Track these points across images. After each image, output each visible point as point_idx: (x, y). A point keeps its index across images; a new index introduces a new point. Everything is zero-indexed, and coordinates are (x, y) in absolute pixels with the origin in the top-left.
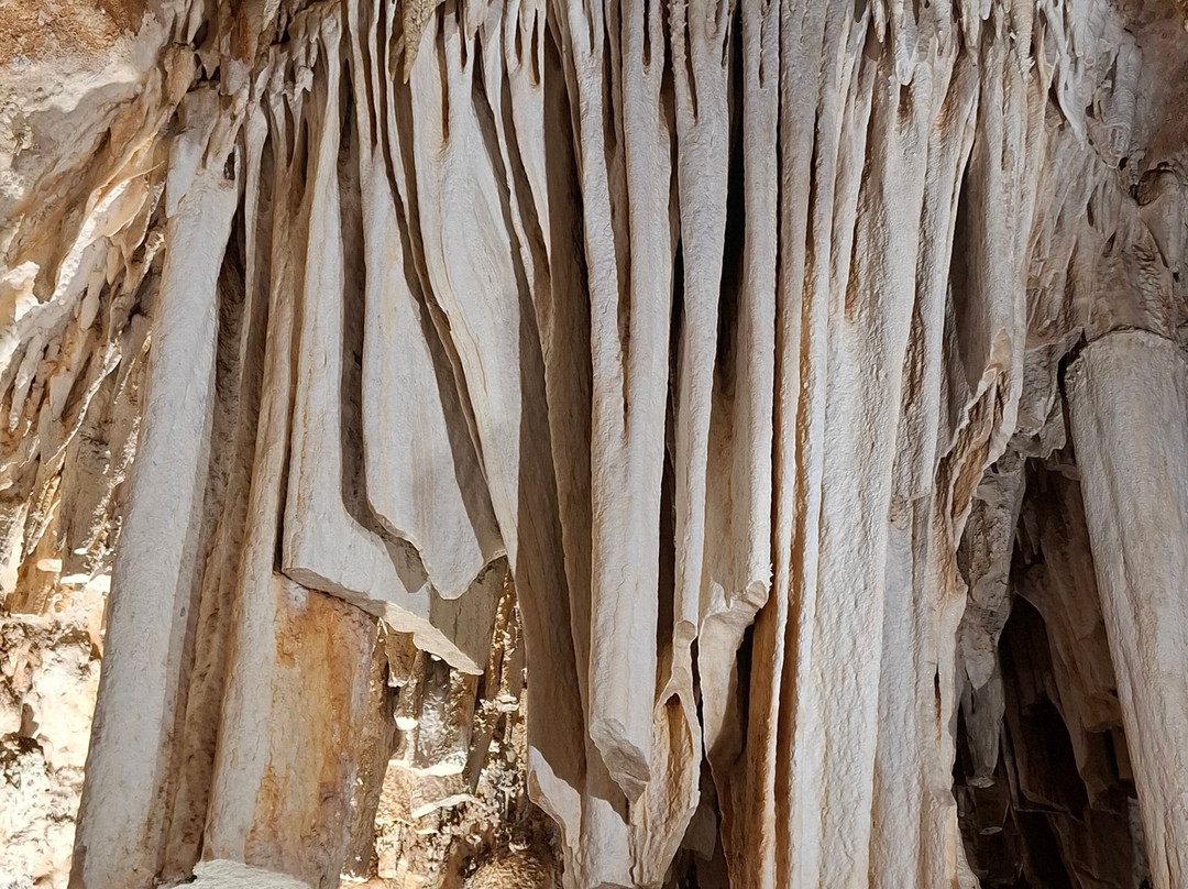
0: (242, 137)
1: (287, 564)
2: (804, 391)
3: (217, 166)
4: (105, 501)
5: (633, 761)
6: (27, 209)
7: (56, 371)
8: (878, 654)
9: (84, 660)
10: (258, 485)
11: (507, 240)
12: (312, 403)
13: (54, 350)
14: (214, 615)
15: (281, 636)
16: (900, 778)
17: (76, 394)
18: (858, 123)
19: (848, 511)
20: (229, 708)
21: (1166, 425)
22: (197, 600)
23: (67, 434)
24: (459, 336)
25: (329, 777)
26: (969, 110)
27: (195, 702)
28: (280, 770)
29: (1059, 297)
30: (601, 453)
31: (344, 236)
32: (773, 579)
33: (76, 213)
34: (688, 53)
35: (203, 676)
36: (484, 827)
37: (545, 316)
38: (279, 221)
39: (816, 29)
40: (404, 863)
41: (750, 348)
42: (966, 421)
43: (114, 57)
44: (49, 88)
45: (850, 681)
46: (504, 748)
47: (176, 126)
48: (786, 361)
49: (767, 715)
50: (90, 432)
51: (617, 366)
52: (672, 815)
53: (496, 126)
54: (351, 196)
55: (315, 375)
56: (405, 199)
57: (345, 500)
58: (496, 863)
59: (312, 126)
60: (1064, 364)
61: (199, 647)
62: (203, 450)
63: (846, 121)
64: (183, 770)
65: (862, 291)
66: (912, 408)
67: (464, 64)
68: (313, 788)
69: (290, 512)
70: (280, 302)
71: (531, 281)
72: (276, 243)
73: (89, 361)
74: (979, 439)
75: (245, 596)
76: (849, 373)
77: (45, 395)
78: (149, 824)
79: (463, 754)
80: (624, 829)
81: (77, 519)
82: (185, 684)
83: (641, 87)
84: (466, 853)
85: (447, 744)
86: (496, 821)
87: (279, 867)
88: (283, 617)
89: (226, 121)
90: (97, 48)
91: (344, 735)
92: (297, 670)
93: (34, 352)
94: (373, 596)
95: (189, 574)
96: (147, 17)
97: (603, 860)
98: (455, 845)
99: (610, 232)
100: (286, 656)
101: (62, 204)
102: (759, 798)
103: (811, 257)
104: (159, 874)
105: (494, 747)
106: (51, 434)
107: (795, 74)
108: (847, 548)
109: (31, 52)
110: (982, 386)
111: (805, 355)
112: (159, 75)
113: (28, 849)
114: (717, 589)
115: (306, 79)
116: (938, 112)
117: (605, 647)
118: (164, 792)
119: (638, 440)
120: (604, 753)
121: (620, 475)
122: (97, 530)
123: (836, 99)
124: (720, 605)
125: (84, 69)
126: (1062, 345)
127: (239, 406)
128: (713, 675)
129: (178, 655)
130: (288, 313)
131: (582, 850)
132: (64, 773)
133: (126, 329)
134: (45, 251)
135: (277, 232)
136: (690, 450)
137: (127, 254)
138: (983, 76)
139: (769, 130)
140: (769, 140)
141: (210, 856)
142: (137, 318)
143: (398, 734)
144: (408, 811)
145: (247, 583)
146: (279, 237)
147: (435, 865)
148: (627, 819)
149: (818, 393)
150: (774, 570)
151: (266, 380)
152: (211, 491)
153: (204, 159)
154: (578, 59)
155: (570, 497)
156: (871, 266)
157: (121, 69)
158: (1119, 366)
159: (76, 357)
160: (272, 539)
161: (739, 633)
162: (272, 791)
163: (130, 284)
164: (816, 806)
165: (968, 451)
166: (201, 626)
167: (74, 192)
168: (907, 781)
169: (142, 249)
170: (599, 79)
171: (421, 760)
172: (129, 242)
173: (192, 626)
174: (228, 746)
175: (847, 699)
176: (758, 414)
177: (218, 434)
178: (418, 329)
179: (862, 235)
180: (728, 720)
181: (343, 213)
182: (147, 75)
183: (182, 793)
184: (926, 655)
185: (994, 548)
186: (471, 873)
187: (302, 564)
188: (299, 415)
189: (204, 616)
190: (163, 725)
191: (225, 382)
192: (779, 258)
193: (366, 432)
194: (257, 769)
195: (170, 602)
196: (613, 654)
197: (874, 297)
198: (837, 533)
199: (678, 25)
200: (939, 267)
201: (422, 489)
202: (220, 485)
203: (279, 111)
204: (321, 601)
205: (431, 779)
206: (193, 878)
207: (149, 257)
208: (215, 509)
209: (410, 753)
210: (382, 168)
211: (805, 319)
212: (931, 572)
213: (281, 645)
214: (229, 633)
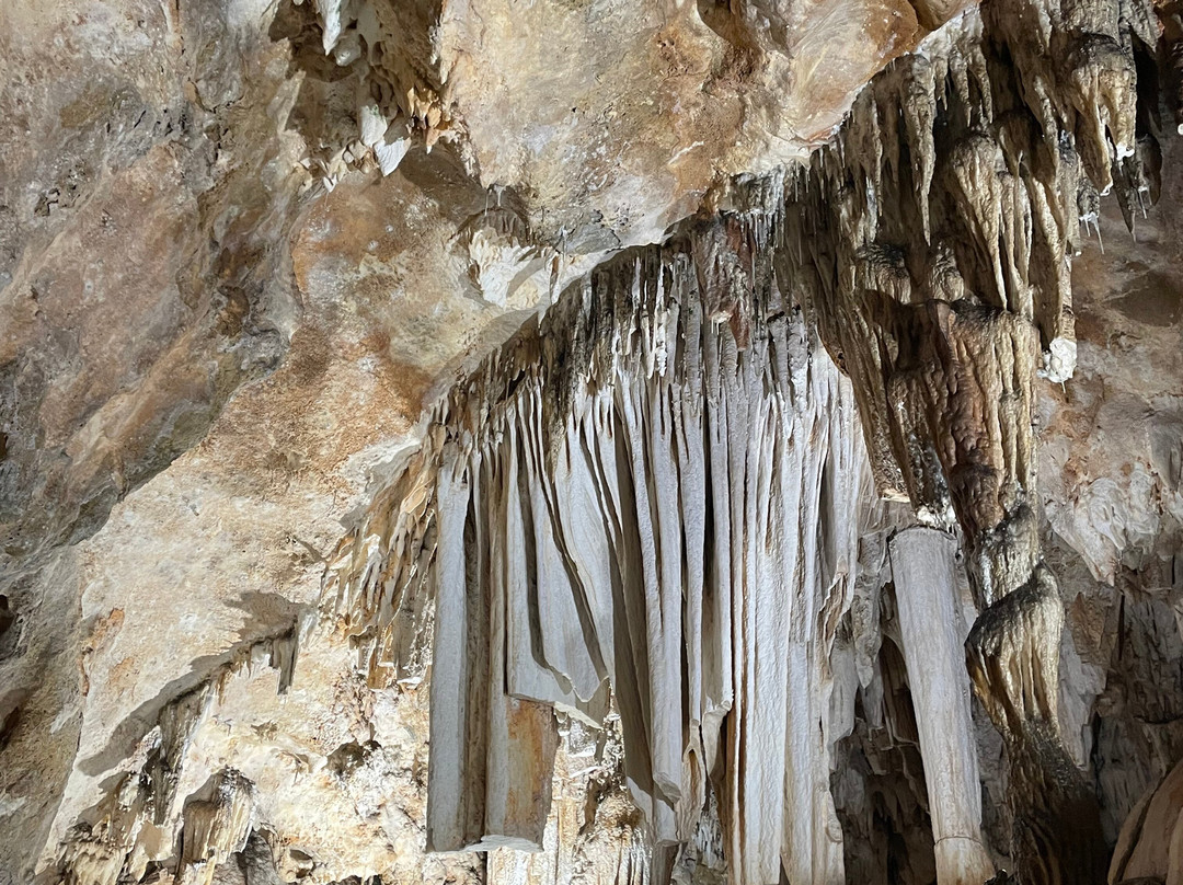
0: (470, 463)
1: (510, 692)
2: (745, 601)
3: (459, 479)
4: (414, 641)
5: (674, 788)
6: (371, 508)
7: (387, 579)
8: (784, 728)
9: (396, 695)
10: (493, 650)
11: (601, 517)
12: (515, 609)
13: (384, 566)
14: (477, 712)
15: (510, 725)
16: (803, 776)
17: (397, 590)
18: (768, 449)
19: (769, 656)
20: (490, 763)
21: (937, 577)
22: (468, 703)
23: (395, 611)
24: (581, 573)
25: (536, 789)
26: (824, 436)
27: (473, 756)
28: (514, 787)
29: (881, 511)
30: (651, 640)
31: (523, 518)
32: (734, 697)
33: (396, 510)
34: (683, 425)
35: (475, 743)
36: (606, 775)
37: (622, 559)
38: (491, 510)
39: (744, 410)
40: (565, 791)
41: (718, 582)
42: (829, 596)
43: (409, 436)
44: (380, 454)
45: (772, 743)
46: (614, 733)
47: (439, 464)
48: (735, 588)
49: (733, 763)
50: (405, 606)
51: (656, 594)
52: (693, 808)
53: (593, 461)
54: (525, 496)
55: (516, 594)
56: (551, 502)
57: (533, 655)
58: (613, 794)
59: (504, 459)
60: (888, 539)
61: (471, 728)
62: (463, 625)
63: (761, 449)
64: (471, 789)
65: (772, 538)
66: (801, 596)
67: (575, 429)
68: (530, 795)
69: (510, 665)
70: (495, 554)
71: (614, 540)
72: (491, 522)
73: (401, 572)
74: (836, 603)
75: (492, 708)
76: (767, 584)
77: (383, 591)
78: (458, 816)
79: (594, 747)
80: (672, 813)
81: (402, 651)
82: (467, 746)
83: (661, 446)
84: (598, 789)
85: (585, 742)
86: (612, 772)
87: (519, 836)
88: (510, 715)
89: (462, 457)
90: (401, 433)
91: (541, 767)
92: (518, 740)
93: (376, 570)
94: (549, 701)
95: (463, 690)
96: (423, 412)
97: (663, 828)
98: (591, 784)
99: (650, 522)
100: (513, 734)
101: (386, 504)
102: (731, 802)
103: (745, 531)
104: (464, 839)
105: (609, 733)
106: (388, 611)
107: (734, 436)
108: (769, 675)
109: (372, 442)
110: (835, 581)
111: (744, 581)
112: (429, 439)
113: (374, 792)
114: (709, 699)
115: (500, 438)
116: (809, 438)
117: (658, 738)
118: (464, 799)
119: (668, 634)
120: (660, 785)
121: (660, 652)
122: (412, 656)
123: (755, 447)
124: (711, 709)
125: (396, 443)
126: (886, 532)
127: (478, 600)
128: (709, 739)
129: (462, 731)
130: (500, 560)
131: (653, 823)
132: (387, 750)
133: (420, 557)
134: (383, 529)
135: (491, 515)
136: (693, 634)
137: (417, 520)
138: (830, 419)
139: (723, 466)
140: (723, 471)
141: (489, 834)
142: (424, 551)
143: (559, 738)
144: (567, 773)
145: (493, 701)
146: (492, 518)
147: (581, 792)
148: (673, 809)
149: (752, 602)
150: (734, 693)
151: (492, 595)
152: (469, 646)
153: (454, 476)
154: (630, 430)
155: (638, 653)
156: (777, 528)
157: (412, 440)
158: (912, 547)
159: (396, 571)
160: (502, 678)
161: (721, 719)
162: (512, 801)
163: (419, 534)
164: (758, 802)
165: (831, 608)
166: (472, 718)
167: (393, 497)
168: (806, 777)
169: (424, 517)
170: (641, 441)
171: (573, 750)
172: (418, 514)
173: (467, 717)
174: (491, 782)
175: (771, 751)
176: (723, 617)
177: (470, 616)
178: (562, 566)
179: (773, 508)
180: (717, 759)
181: (522, 507)
182: (424, 439)
183: (472, 800)
184: (814, 714)
185: (865, 621)
186: (601, 801)
187: (517, 692)
188: (510, 615)
189: (473, 712)
190: (459, 767)
191: (470, 587)
192: (731, 531)
193: (542, 625)
194: (505, 790)
195: (456, 705)
196: (662, 741)
197: (779, 544)
198: (764, 668)
199: (677, 412)
200: (811, 521)
201: (569, 650)
202: (473, 644)
203: (487, 450)
204: (525, 704)
205: (577, 759)
206: (481, 842)
207: (428, 520)
208: (472, 656)
209: (567, 746)
210: (539, 485)
211: (744, 562)
212: (816, 670)
213: (510, 730)
214: (486, 723)
